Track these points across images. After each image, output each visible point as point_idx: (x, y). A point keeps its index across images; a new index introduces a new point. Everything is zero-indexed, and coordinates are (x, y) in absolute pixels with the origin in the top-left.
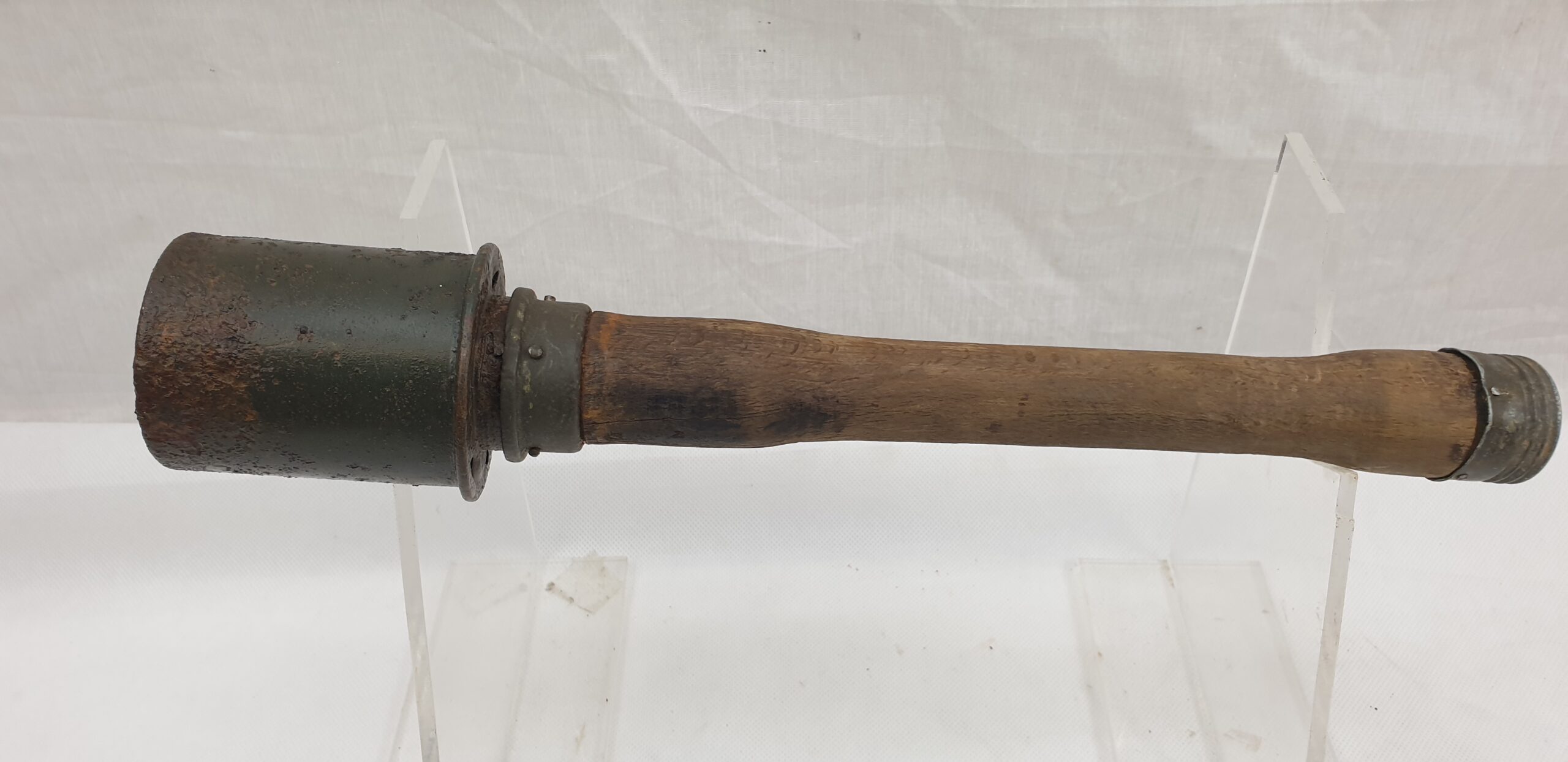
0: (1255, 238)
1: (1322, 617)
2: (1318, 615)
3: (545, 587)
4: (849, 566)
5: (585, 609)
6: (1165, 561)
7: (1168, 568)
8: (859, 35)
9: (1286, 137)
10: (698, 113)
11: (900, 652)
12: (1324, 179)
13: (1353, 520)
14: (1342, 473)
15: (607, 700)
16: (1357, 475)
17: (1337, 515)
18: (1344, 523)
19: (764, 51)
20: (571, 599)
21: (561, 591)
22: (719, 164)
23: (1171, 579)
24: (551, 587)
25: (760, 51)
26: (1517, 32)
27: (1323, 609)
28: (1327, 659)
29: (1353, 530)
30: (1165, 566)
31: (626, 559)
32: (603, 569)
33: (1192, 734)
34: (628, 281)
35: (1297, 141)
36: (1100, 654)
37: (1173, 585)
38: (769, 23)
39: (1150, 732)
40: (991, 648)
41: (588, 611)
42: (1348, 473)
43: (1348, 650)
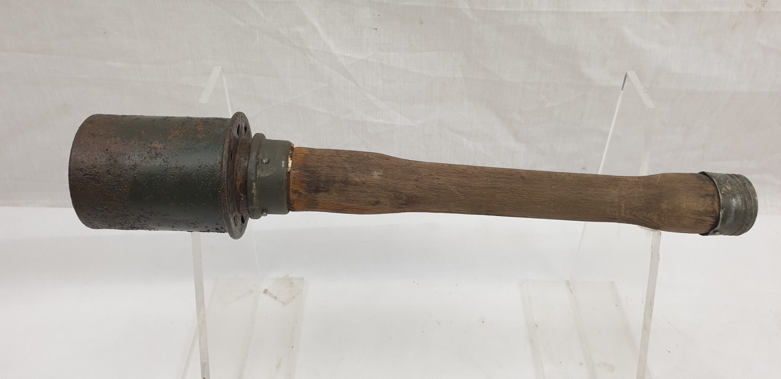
0: (611, 125)
1: (644, 302)
2: (643, 301)
3: (263, 291)
4: (414, 282)
5: (283, 303)
6: (568, 281)
7: (569, 284)
8: (422, 23)
9: (626, 73)
10: (343, 58)
11: (439, 324)
12: (645, 92)
13: (659, 255)
14: (654, 232)
15: (293, 347)
16: (661, 233)
17: (651, 252)
18: (655, 256)
19: (376, 29)
20: (276, 298)
21: (271, 294)
22: (353, 84)
23: (571, 290)
24: (266, 291)
25: (374, 29)
26: (734, 28)
27: (644, 300)
28: (646, 328)
29: (659, 259)
30: (568, 283)
31: (303, 279)
32: (292, 283)
33: (581, 364)
34: (307, 140)
35: (632, 75)
36: (536, 325)
37: (572, 292)
38: (379, 15)
39: (561, 362)
40: (483, 322)
41: (284, 304)
42: (657, 232)
43: (656, 324)
